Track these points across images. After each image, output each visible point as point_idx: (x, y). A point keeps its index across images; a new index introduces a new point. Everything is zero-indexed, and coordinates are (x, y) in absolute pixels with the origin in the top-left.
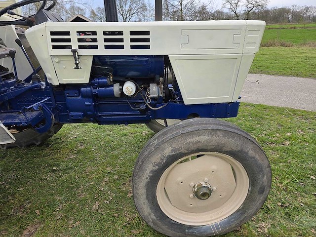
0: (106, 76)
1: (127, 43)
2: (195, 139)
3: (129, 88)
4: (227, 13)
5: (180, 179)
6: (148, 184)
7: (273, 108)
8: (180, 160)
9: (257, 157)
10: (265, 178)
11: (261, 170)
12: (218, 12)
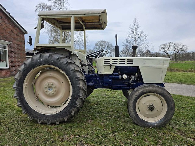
0: (117, 72)
1: (126, 62)
2: (149, 88)
3: (125, 76)
4: (162, 54)
5: (143, 102)
6: (133, 102)
7: (185, 97)
8: (144, 95)
9: (168, 96)
10: (172, 104)
11: (170, 101)
12: (157, 53)
